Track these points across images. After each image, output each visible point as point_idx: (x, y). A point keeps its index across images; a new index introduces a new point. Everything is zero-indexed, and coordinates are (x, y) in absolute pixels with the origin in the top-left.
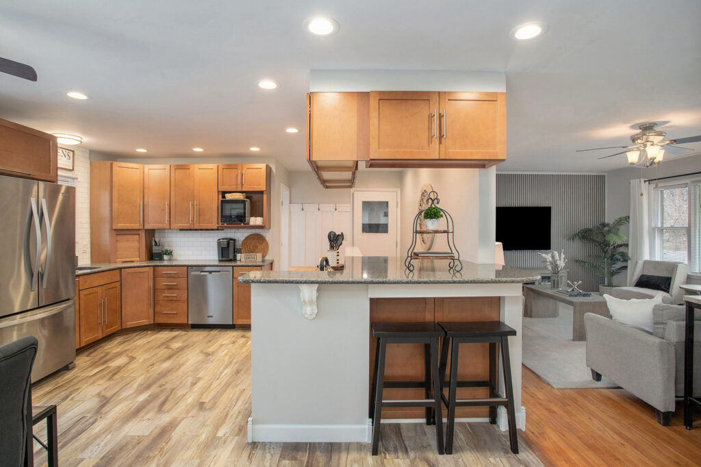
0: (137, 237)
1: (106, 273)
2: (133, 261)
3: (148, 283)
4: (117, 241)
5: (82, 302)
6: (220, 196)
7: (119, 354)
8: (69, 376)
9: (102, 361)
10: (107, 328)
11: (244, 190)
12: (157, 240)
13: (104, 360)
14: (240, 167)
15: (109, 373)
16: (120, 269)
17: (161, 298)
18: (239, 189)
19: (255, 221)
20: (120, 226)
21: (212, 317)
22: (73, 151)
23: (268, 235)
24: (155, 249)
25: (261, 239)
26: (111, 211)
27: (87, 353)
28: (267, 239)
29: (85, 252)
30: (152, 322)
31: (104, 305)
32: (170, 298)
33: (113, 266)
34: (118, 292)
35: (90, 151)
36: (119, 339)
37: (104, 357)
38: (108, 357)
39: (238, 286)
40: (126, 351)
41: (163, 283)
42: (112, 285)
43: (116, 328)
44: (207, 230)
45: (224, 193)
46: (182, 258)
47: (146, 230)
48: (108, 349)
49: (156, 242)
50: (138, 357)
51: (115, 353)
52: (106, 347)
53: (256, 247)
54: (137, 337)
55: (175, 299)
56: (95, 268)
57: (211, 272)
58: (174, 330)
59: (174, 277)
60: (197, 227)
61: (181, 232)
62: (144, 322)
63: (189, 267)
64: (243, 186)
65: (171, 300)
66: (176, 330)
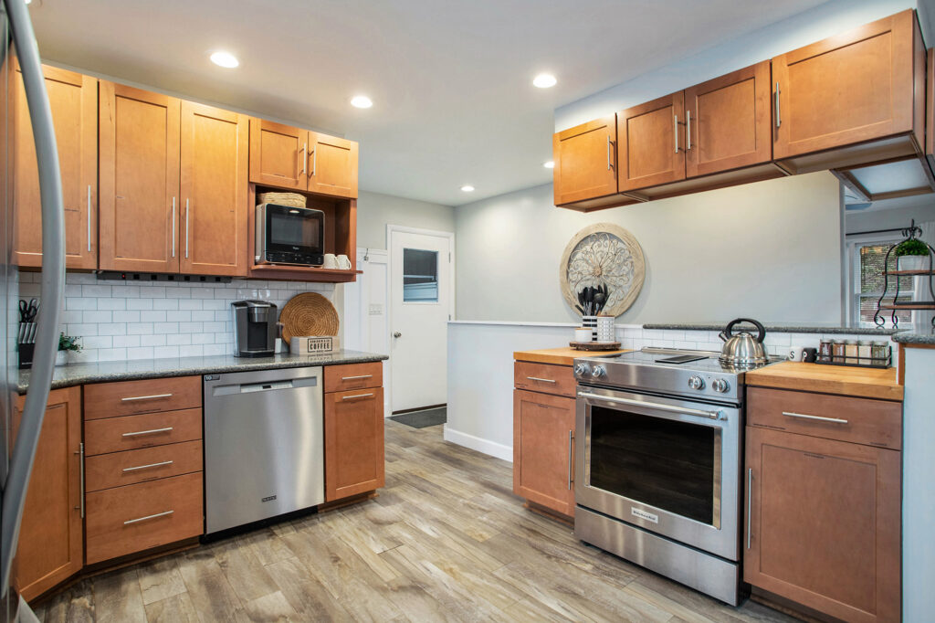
3: (66, 443)
6: (253, 195)
11: (311, 189)
14: (302, 135)
18: (302, 187)
19: (333, 262)
21: (273, 497)
23: (333, 298)
25: (322, 304)
30: (79, 567)
32: (144, 477)
39: (336, 412)
44: (203, 278)
45: (261, 189)
55: (162, 474)
57: (267, 385)
58: (157, 566)
59: (159, 411)
60: (187, 269)
61: (100, 282)
62: (56, 575)
63: (209, 377)
64: (311, 180)
65: (149, 480)
66: (166, 563)
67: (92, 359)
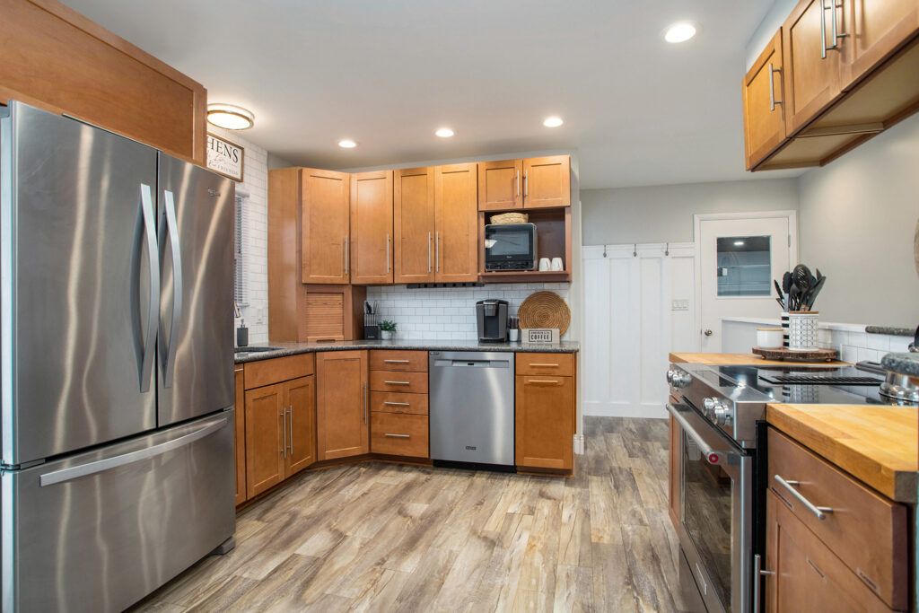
0: (340, 297)
1: (291, 358)
2: (333, 341)
3: (358, 381)
4: (309, 304)
5: (250, 414)
6: (482, 220)
7: (314, 521)
8: (220, 574)
9: (284, 536)
10: (293, 461)
11: (527, 206)
12: (371, 304)
13: (287, 537)
14: (518, 164)
15: (295, 577)
16: (314, 352)
17: (381, 408)
18: (519, 206)
19: (549, 265)
20: (314, 277)
21: (475, 448)
22: (242, 149)
23: (568, 295)
24: (369, 321)
25: (556, 301)
26: (300, 252)
27: (258, 510)
28: (566, 301)
29: (260, 323)
30: (367, 451)
31: (288, 420)
32: (397, 409)
33: (302, 347)
34: (310, 394)
35: (269, 153)
36: (313, 482)
37: (288, 524)
38: (295, 526)
39: (525, 391)
40: (326, 513)
41: (384, 379)
42: (300, 382)
43: (308, 459)
44: (454, 285)
45: (488, 215)
46: (411, 337)
47: (354, 286)
48: (295, 504)
49: (369, 308)
50: (349, 534)
51: (308, 517)
52: (293, 499)
53: (546, 317)
54: (343, 480)
55: (405, 410)
56: (273, 349)
57: (471, 362)
58: (405, 468)
59: (404, 371)
60: (439, 279)
61: (410, 290)
62: (354, 450)
63: (432, 353)
64: (526, 199)
65: (399, 413)
66: (408, 468)
67: (406, 337)
